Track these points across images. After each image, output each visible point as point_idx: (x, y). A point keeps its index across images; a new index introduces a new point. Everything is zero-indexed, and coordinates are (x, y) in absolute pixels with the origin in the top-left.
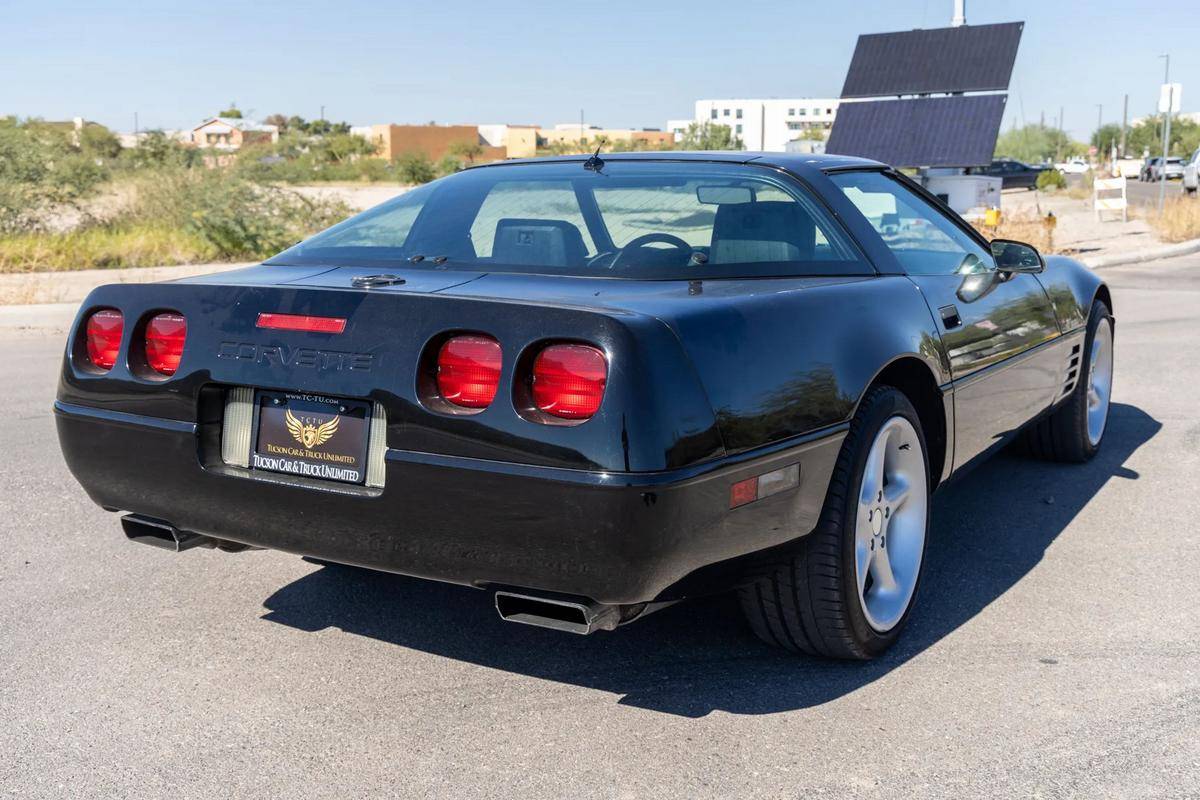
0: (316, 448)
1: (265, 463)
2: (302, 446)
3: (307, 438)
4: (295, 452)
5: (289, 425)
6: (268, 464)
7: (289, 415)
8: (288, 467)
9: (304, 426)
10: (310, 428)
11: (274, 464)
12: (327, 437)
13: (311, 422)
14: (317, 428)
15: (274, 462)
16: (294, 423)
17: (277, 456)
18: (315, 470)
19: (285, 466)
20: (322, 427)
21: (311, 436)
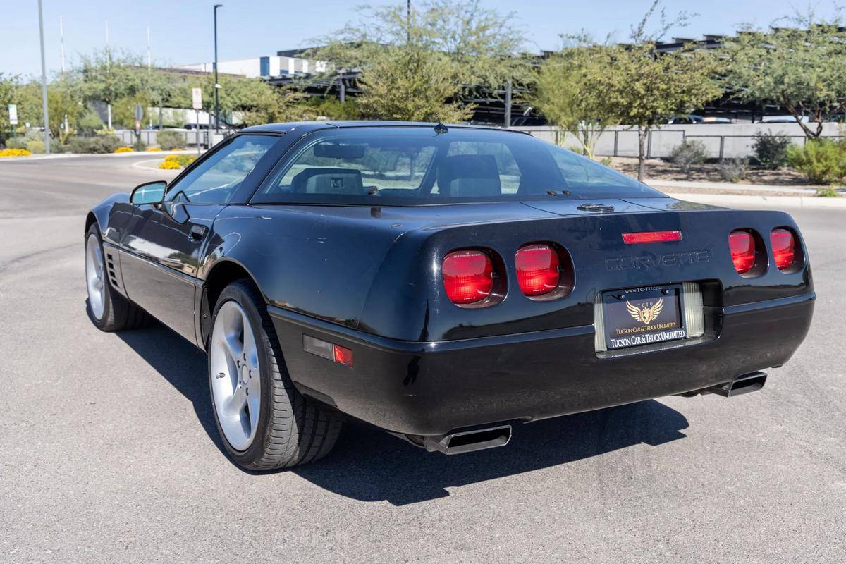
0: (652, 323)
1: (620, 343)
2: (642, 324)
3: (645, 318)
4: (638, 330)
5: (630, 312)
6: (623, 343)
7: (629, 305)
8: (638, 341)
9: (642, 310)
10: (646, 310)
11: (628, 342)
12: (658, 313)
13: (645, 306)
14: (650, 309)
15: (627, 341)
16: (633, 310)
17: (628, 336)
18: (657, 337)
19: (636, 341)
20: (653, 307)
21: (647, 315)
